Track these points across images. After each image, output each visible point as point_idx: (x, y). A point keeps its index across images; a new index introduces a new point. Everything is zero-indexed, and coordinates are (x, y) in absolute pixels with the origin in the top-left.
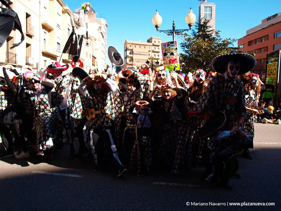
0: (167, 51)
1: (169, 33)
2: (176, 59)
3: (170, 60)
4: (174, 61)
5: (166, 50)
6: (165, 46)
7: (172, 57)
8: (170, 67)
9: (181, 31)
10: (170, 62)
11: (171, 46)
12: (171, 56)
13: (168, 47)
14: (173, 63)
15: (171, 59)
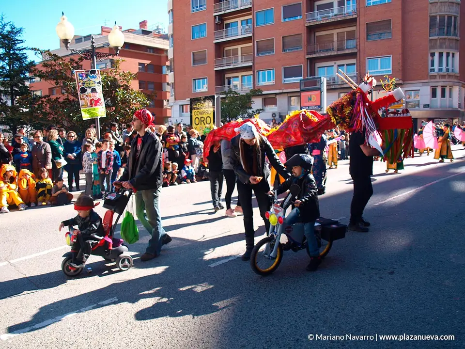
0: (86, 85)
1: (86, 55)
2: (99, 100)
3: (91, 100)
4: (97, 102)
5: (83, 84)
6: (82, 77)
7: (93, 95)
8: (92, 111)
9: (104, 56)
10: (91, 104)
11: (91, 77)
12: (93, 93)
13: (87, 79)
14: (96, 105)
15: (93, 99)
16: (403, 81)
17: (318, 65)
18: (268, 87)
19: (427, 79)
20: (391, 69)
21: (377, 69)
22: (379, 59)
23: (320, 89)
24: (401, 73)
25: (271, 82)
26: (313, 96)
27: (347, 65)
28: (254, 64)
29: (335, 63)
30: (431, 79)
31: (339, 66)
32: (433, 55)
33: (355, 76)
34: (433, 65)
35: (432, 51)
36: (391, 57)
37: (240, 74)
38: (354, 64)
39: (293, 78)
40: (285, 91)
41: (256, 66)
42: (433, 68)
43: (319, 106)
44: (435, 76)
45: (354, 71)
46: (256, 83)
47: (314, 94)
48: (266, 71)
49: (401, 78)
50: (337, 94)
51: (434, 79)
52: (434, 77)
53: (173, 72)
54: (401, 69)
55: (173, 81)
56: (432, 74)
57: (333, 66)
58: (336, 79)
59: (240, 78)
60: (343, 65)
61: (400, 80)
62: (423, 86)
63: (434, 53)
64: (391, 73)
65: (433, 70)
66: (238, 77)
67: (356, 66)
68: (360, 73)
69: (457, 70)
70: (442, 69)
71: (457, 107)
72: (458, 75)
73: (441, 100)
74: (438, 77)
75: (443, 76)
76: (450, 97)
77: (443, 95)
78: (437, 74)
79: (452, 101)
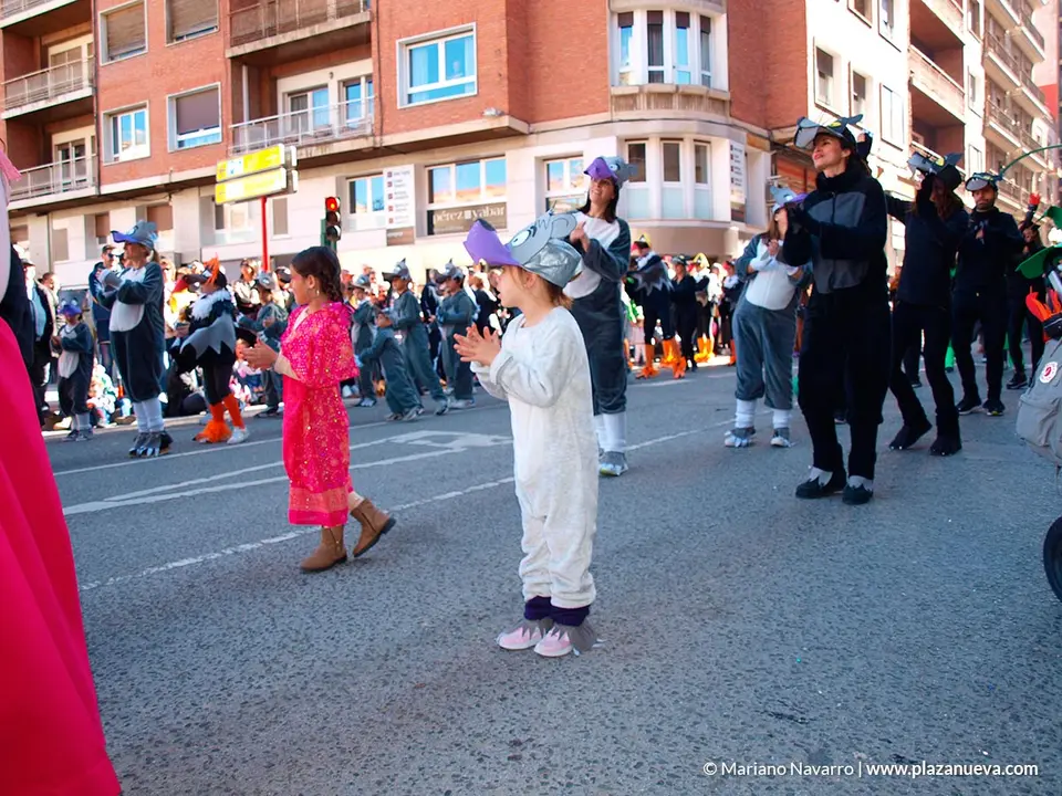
16: (529, 122)
17: (287, 84)
18: (133, 168)
19: (605, 111)
20: (474, 78)
21: (437, 81)
22: (441, 42)
24: (506, 89)
25: (144, 151)
28: (96, 89)
29: (331, 75)
30: (618, 108)
31: (343, 85)
32: (624, 20)
34: (625, 59)
35: (623, 6)
39: (202, 133)
40: (178, 177)
41: (103, 97)
42: (626, 69)
44: (633, 96)
46: (103, 158)
48: (132, 114)
49: (505, 107)
50: (334, 180)
51: (632, 107)
52: (629, 100)
54: (504, 71)
56: (622, 89)
57: (326, 85)
60: (358, 82)
61: (502, 114)
62: (593, 136)
63: (630, 14)
64: (476, 93)
65: (627, 77)
68: (380, 95)
69: (721, 81)
70: (661, 74)
71: (727, 216)
72: (727, 97)
73: (663, 190)
74: (642, 101)
75: (665, 98)
76: (700, 174)
77: (672, 171)
78: (636, 90)
79: (710, 193)
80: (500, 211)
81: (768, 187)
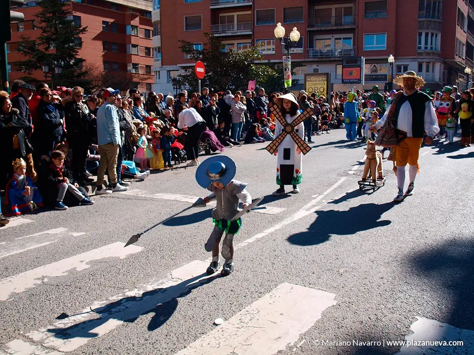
4: (289, 77)
5: (286, 65)
6: (285, 61)
11: (288, 61)
12: (288, 71)
17: (317, 37)
19: (415, 56)
20: (385, 45)
21: (373, 44)
22: (375, 35)
23: (360, 67)
24: (394, 49)
25: (271, 52)
26: (354, 72)
27: (344, 39)
29: (333, 36)
30: (418, 55)
31: (336, 39)
32: (420, 34)
33: (351, 50)
34: (420, 43)
35: (420, 31)
36: (386, 35)
37: (235, 42)
38: (351, 38)
41: (256, 35)
42: (420, 46)
43: (358, 80)
44: (422, 53)
45: (350, 45)
47: (355, 71)
48: (266, 41)
49: (394, 54)
50: (335, 65)
51: (422, 55)
52: (421, 54)
53: (159, 36)
54: (394, 45)
55: (160, 45)
56: (419, 51)
57: (330, 39)
58: (333, 51)
59: (236, 45)
60: (340, 39)
62: (412, 61)
63: (422, 33)
64: (385, 49)
65: (420, 48)
66: (233, 44)
67: (352, 40)
68: (358, 47)
69: (439, 48)
70: (427, 47)
71: (438, 81)
72: (440, 53)
73: (426, 75)
74: (424, 54)
75: (428, 54)
76: (433, 72)
77: (427, 71)
78: (423, 52)
79: (434, 75)
80: (384, 77)
81: (444, 73)
